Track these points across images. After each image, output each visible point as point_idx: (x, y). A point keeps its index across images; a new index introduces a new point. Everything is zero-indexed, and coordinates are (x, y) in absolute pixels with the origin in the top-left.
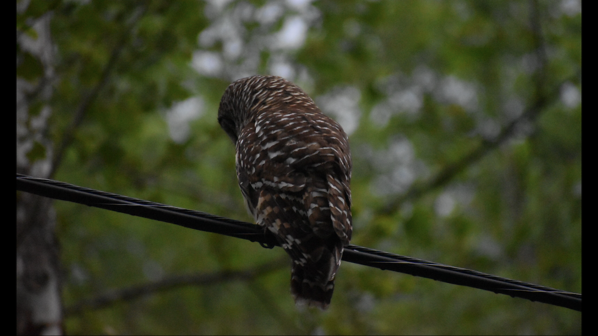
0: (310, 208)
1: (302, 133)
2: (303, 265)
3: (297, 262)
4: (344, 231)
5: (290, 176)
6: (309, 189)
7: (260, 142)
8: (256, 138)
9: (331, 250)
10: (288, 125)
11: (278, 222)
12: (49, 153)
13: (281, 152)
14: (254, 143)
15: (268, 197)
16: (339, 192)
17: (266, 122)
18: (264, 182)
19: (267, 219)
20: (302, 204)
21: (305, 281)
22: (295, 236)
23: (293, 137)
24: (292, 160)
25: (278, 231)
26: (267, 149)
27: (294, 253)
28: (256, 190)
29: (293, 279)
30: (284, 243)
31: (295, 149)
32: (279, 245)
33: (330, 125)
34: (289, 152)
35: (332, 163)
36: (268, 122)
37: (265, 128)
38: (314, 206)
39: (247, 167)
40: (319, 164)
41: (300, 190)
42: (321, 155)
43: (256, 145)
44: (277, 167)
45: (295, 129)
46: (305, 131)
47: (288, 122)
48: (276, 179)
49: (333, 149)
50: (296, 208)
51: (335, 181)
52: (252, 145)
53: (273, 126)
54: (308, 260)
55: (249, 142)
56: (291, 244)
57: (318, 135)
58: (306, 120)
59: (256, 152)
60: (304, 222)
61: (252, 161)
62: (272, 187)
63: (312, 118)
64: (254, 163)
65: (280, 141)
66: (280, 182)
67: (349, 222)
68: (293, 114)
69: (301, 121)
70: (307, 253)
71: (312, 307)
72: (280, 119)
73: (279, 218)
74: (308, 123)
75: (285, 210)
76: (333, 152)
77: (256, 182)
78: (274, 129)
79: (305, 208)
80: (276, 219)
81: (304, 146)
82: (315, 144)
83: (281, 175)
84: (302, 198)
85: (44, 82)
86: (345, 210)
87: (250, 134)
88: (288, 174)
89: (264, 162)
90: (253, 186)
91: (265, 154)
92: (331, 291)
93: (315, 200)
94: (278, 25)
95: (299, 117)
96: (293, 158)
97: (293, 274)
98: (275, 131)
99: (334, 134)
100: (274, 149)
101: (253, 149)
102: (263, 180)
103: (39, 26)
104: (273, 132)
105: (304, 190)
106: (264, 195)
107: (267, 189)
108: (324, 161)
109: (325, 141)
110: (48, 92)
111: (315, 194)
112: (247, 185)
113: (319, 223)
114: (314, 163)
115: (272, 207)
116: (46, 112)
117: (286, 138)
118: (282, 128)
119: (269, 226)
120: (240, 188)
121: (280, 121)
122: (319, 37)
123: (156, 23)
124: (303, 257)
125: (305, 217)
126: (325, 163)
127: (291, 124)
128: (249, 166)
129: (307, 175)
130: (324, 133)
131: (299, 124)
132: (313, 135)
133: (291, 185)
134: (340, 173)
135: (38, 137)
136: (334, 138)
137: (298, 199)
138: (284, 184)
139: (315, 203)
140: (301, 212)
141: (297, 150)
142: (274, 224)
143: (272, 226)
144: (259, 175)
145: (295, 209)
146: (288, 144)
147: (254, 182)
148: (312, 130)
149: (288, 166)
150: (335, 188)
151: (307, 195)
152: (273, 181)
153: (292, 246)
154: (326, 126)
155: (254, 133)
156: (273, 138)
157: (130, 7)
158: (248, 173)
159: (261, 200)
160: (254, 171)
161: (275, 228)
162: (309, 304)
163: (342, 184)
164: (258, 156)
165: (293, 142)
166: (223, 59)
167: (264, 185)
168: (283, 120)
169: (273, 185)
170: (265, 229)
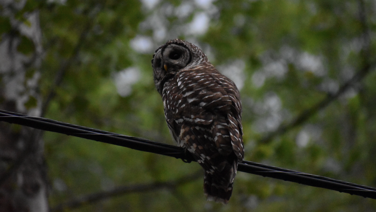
0: (216, 136)
1: (210, 86)
2: (212, 174)
3: (208, 172)
4: (240, 152)
5: (202, 114)
6: (215, 123)
7: (181, 92)
8: (178, 89)
9: (232, 164)
10: (200, 81)
11: (195, 145)
12: (40, 103)
13: (196, 98)
14: (177, 93)
15: (187, 129)
16: (236, 126)
17: (185, 78)
18: (185, 119)
19: (187, 143)
20: (210, 133)
21: (213, 184)
22: (206, 155)
23: (204, 88)
24: (204, 104)
25: (195, 151)
26: (186, 97)
27: (206, 165)
28: (179, 125)
29: (205, 183)
30: (199, 159)
31: (205, 96)
32: (195, 160)
33: (228, 81)
34: (201, 99)
35: (231, 106)
36: (186, 79)
37: (185, 82)
38: (218, 134)
39: (172, 109)
40: (222, 107)
41: (209, 123)
42: (223, 100)
43: (178, 94)
44: (194, 108)
45: (205, 83)
46: (212, 85)
47: (200, 79)
48: (192, 116)
49: (231, 97)
50: (207, 136)
51: (233, 119)
52: (176, 94)
53: (190, 81)
54: (215, 170)
55: (173, 92)
56: (203, 160)
57: (220, 87)
58: (212, 77)
59: (179, 99)
60: (212, 145)
61: (176, 105)
62: (190, 122)
63: (216, 76)
64: (177, 106)
65: (195, 91)
66: (195, 119)
67: (242, 146)
68: (203, 73)
69: (209, 78)
70: (214, 166)
71: (217, 202)
72: (195, 77)
73: (194, 143)
74: (214, 80)
75: (199, 137)
76: (231, 99)
77: (179, 119)
78: (191, 83)
79: (213, 136)
80: (193, 143)
81: (211, 95)
82: (219, 93)
83: (196, 114)
84: (211, 129)
85: (36, 55)
86: (240, 138)
87: (174, 87)
88: (201, 113)
89: (184, 105)
90: (177, 122)
91: (185, 100)
92: (230, 192)
93: (219, 131)
94: (190, 18)
95: (207, 76)
96: (204, 102)
97: (205, 180)
98: (192, 85)
99: (231, 87)
100: (191, 96)
101: (176, 97)
102: (184, 117)
103: (32, 18)
104: (190, 85)
105: (212, 123)
106: (184, 128)
107: (186, 123)
108: (225, 105)
109: (225, 92)
110: (38, 63)
111: (219, 127)
112: (172, 121)
113: (222, 145)
114: (218, 105)
115: (190, 135)
116: (37, 76)
117: (199, 89)
118: (196, 83)
119: (188, 148)
120: (167, 123)
121: (195, 78)
122: (217, 26)
123: (110, 16)
124: (212, 168)
125: (213, 142)
126: (226, 105)
127: (202, 80)
128: (174, 108)
129: (214, 114)
130: (225, 86)
131: (208, 80)
132: (218, 87)
133: (203, 121)
134: (235, 113)
135: (32, 93)
136: (231, 90)
137: (208, 130)
138: (198, 120)
139: (220, 132)
140: (210, 138)
141: (206, 97)
142: (192, 147)
143: (191, 148)
144: (181, 114)
145: (205, 136)
146: (200, 93)
147: (177, 119)
148: (217, 84)
149: (201, 108)
150: (233, 123)
151: (214, 127)
152: (190, 118)
153: (204, 161)
154: (225, 82)
155: (177, 86)
156: (191, 89)
157: (92, 5)
158: (173, 113)
159: (182, 131)
160: (177, 111)
161: (192, 149)
162: (216, 201)
163: (237, 121)
164: (180, 101)
165: (204, 92)
166: (154, 41)
167: (185, 121)
168: (197, 77)
169: (191, 120)
170: (185, 150)
